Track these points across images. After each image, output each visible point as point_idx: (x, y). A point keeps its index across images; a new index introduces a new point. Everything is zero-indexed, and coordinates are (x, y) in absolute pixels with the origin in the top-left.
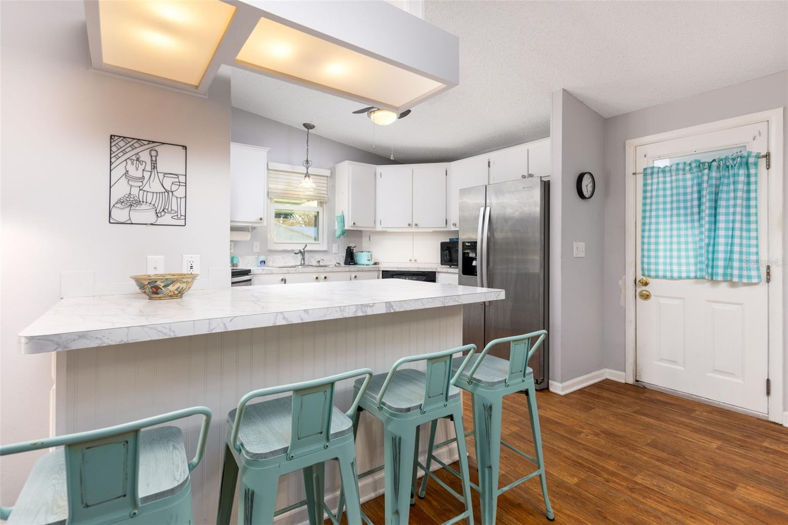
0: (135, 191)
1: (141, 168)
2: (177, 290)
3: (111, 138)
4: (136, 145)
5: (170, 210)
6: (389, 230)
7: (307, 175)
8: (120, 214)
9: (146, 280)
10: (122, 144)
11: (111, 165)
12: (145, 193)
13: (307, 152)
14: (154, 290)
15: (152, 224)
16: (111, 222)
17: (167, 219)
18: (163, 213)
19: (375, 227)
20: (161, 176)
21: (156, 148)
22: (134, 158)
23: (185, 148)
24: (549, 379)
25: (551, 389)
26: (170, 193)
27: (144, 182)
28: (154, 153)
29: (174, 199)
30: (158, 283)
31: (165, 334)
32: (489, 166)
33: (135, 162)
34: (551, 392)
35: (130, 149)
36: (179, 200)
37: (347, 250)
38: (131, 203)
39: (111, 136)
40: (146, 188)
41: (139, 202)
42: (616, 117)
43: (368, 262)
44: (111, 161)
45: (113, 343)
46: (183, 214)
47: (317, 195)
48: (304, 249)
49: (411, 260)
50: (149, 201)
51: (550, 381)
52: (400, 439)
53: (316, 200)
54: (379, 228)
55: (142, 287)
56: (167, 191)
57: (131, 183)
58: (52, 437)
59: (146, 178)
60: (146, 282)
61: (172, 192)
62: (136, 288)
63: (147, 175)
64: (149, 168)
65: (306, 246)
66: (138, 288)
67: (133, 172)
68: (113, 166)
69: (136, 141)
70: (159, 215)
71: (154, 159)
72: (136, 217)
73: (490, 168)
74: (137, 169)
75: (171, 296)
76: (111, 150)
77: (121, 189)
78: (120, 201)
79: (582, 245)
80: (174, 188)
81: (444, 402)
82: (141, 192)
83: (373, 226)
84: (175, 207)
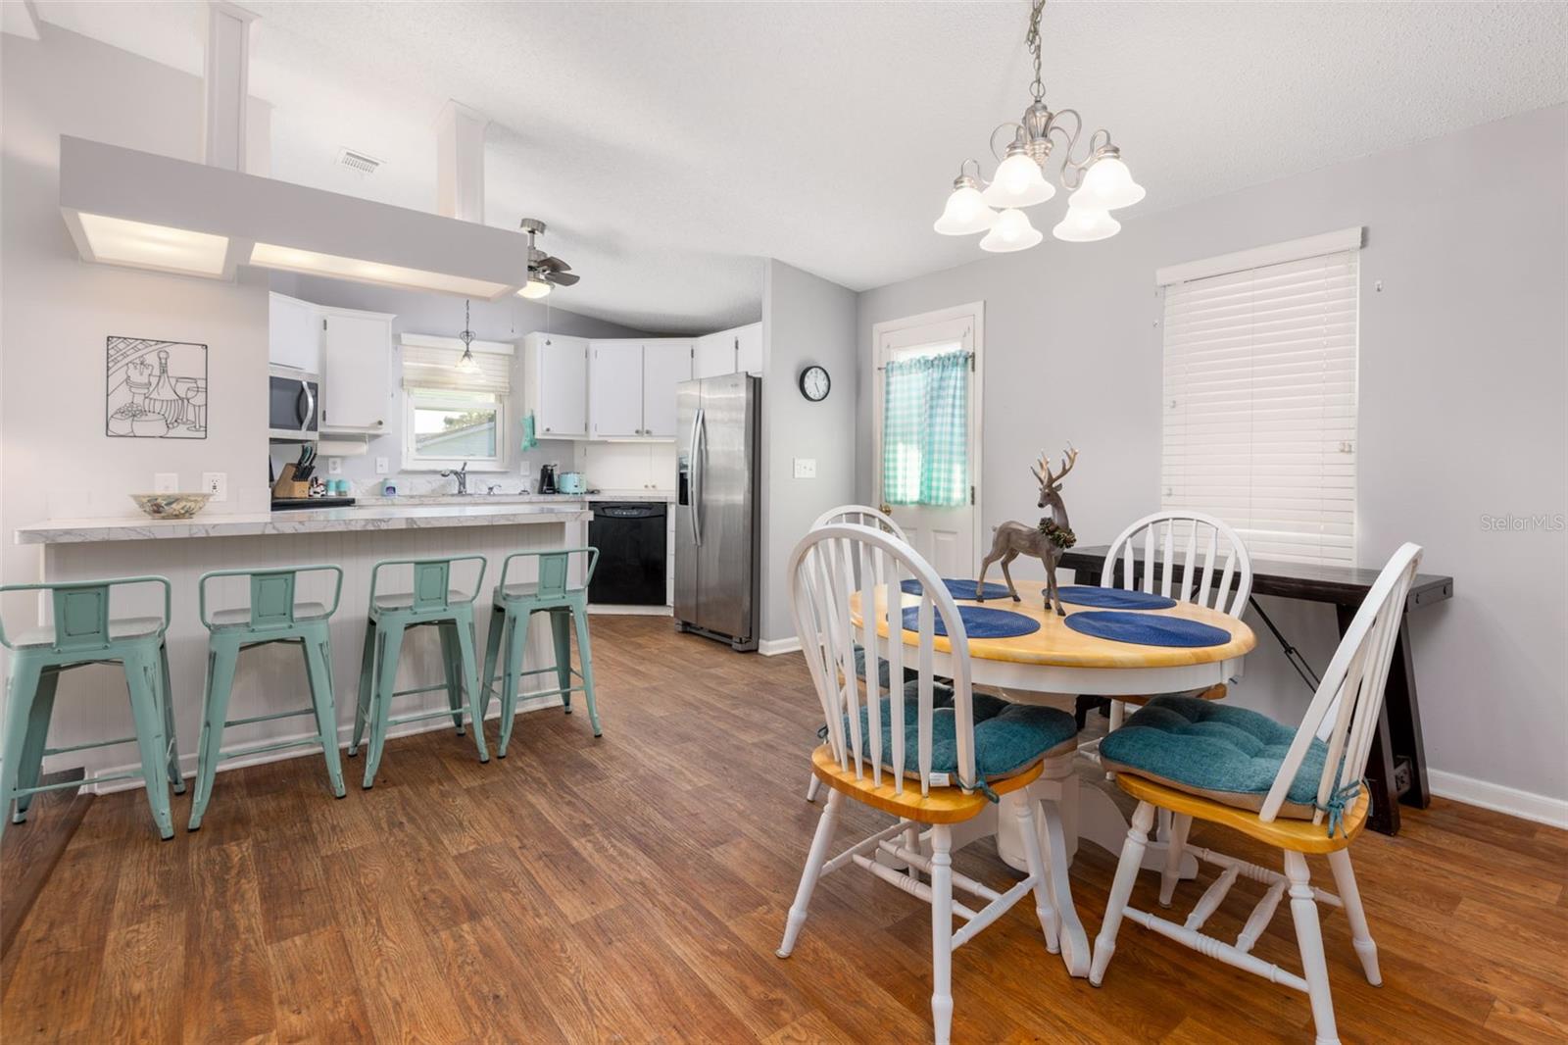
0: (139, 400)
1: (147, 372)
2: (183, 508)
3: (108, 340)
4: (140, 346)
5: (184, 420)
6: (610, 440)
7: (467, 354)
8: (120, 426)
9: (144, 497)
10: (122, 346)
11: (108, 370)
12: (152, 401)
13: (468, 317)
14: (155, 508)
15: (161, 437)
16: (110, 434)
17: (181, 430)
18: (176, 424)
19: (587, 435)
20: (173, 381)
21: (166, 349)
22: (138, 361)
23: (206, 347)
24: (759, 638)
25: (761, 651)
26: (186, 401)
27: (151, 389)
28: (163, 355)
29: (191, 408)
30: (159, 501)
31: (145, 535)
32: (737, 347)
33: (138, 367)
34: (761, 655)
35: (132, 351)
36: (197, 408)
37: (542, 470)
38: (133, 413)
39: (108, 338)
40: (154, 395)
41: (143, 412)
42: (865, 292)
43: (576, 490)
44: (108, 366)
45: (95, 540)
46: (204, 425)
47: (493, 384)
48: (463, 469)
49: (646, 486)
50: (157, 411)
51: (760, 641)
52: (385, 634)
53: (493, 392)
54: (593, 436)
55: (142, 505)
56: (182, 399)
57: (133, 390)
58: (43, 582)
59: (153, 386)
60: (145, 500)
61: (188, 400)
62: (134, 505)
63: (154, 381)
64: (157, 372)
65: (465, 464)
66: (137, 506)
67: (135, 377)
68: (110, 373)
69: (139, 342)
70: (170, 426)
71: (163, 361)
72: (140, 428)
73: (739, 351)
74: (141, 374)
75: (176, 515)
76: (108, 353)
77: (122, 397)
78: (121, 411)
79: (811, 463)
80: (190, 394)
81: (444, 607)
82: (147, 400)
83: (584, 433)
84: (191, 417)
